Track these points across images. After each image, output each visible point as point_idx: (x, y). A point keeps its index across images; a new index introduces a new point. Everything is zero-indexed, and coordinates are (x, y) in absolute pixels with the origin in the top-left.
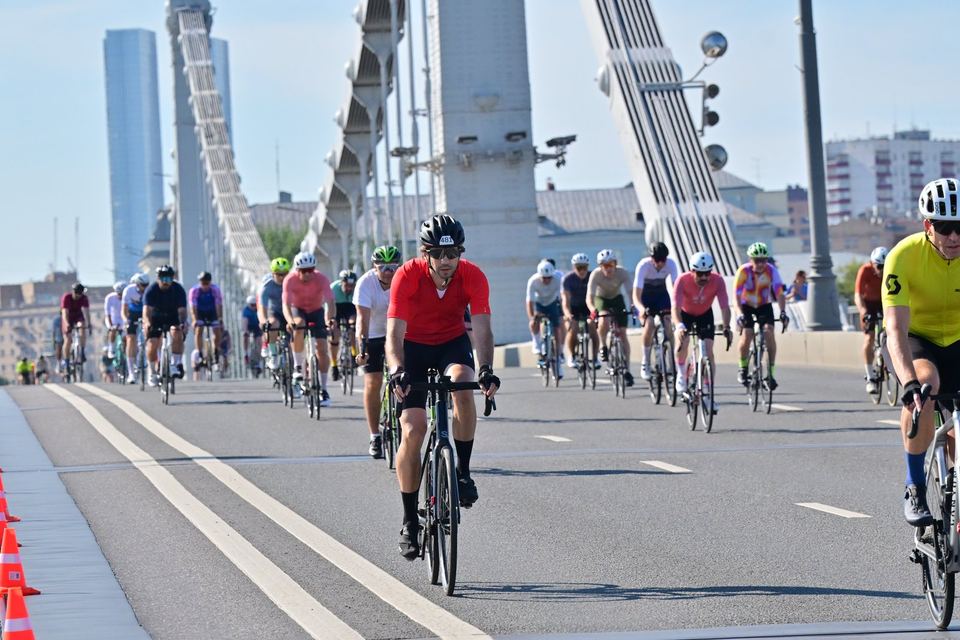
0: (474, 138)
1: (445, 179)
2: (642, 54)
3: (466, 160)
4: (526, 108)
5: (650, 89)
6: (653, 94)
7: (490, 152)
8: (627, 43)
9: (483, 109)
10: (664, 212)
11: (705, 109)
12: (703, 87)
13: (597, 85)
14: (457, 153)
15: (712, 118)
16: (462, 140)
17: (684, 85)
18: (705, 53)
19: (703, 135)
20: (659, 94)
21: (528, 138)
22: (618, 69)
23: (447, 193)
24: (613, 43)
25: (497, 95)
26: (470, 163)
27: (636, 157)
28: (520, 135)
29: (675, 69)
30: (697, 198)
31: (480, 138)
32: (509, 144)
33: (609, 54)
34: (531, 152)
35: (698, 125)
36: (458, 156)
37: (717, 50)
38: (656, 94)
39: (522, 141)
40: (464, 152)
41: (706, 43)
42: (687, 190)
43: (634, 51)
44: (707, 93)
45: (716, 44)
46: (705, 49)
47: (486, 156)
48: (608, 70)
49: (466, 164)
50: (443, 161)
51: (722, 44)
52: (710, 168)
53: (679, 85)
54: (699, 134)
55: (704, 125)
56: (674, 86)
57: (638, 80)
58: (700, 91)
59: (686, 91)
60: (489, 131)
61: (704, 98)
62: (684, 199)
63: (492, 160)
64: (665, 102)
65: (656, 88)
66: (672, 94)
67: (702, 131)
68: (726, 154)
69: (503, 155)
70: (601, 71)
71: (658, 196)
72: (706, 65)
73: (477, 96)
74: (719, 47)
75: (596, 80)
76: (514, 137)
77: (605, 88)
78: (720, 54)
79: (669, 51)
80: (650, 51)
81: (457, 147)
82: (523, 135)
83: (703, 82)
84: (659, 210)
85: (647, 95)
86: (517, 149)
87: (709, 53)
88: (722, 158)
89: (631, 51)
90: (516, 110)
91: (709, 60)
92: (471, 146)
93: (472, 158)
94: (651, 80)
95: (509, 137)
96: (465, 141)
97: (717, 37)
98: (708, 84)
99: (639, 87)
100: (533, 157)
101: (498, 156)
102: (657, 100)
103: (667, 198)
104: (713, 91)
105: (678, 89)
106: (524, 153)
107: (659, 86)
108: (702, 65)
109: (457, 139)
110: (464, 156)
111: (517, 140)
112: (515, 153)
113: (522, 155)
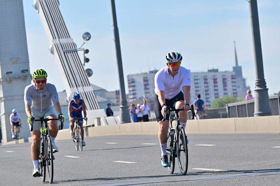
0: (11, 72)
1: (2, 86)
2: (64, 41)
3: (9, 80)
4: (28, 62)
5: (66, 51)
6: (68, 53)
7: (17, 77)
8: (59, 37)
9: (14, 63)
10: (73, 91)
11: (85, 57)
12: (84, 50)
13: (49, 51)
14: (6, 77)
15: (87, 60)
16: (7, 73)
17: (77, 50)
18: (84, 39)
19: (84, 66)
20: (70, 53)
21: (28, 72)
22: (56, 45)
23: (3, 90)
24: (54, 38)
25: (18, 58)
26: (10, 81)
27: (63, 73)
28: (26, 71)
29: (75, 45)
30: (83, 86)
31: (13, 72)
32: (22, 74)
33: (53, 41)
34: (30, 76)
35: (83, 63)
36: (6, 79)
37: (88, 38)
38: (69, 53)
39: (27, 73)
40: (8, 77)
41: (84, 36)
42: (80, 83)
43: (61, 40)
44: (85, 52)
45: (87, 36)
46: (84, 38)
47: (15, 78)
48: (53, 46)
49: (9, 81)
50: (1, 80)
51: (89, 36)
52: (87, 76)
53: (76, 50)
54: (83, 65)
55: (85, 62)
56: (74, 50)
57: (63, 49)
58: (83, 52)
59: (78, 52)
60: (16, 70)
61: (84, 54)
62: (79, 86)
63: (17, 79)
64: (72, 55)
65: (68, 51)
66: (74, 53)
67: (84, 64)
68: (92, 71)
69: (20, 77)
70: (51, 46)
71: (71, 86)
72: (84, 43)
73: (11, 59)
74: (88, 37)
75: (49, 50)
76: (24, 72)
77: (52, 52)
78: (89, 39)
79: (72, 39)
80: (66, 40)
81: (6, 76)
82: (27, 70)
83: (83, 49)
84: (71, 90)
85: (66, 54)
86: (25, 75)
87: (85, 39)
88: (91, 73)
89: (60, 40)
90: (24, 63)
91: (85, 41)
92: (10, 75)
93: (11, 79)
94: (67, 49)
95: (23, 71)
96: (9, 73)
97: (87, 34)
98: (85, 49)
99: (63, 51)
100: (30, 78)
101: (19, 78)
102: (69, 55)
103: (73, 86)
104: (87, 51)
105: (76, 51)
106: (28, 77)
107: (70, 50)
108: (83, 43)
109: (5, 73)
110: (8, 78)
111: (25, 72)
112: (25, 76)
113: (27, 77)
